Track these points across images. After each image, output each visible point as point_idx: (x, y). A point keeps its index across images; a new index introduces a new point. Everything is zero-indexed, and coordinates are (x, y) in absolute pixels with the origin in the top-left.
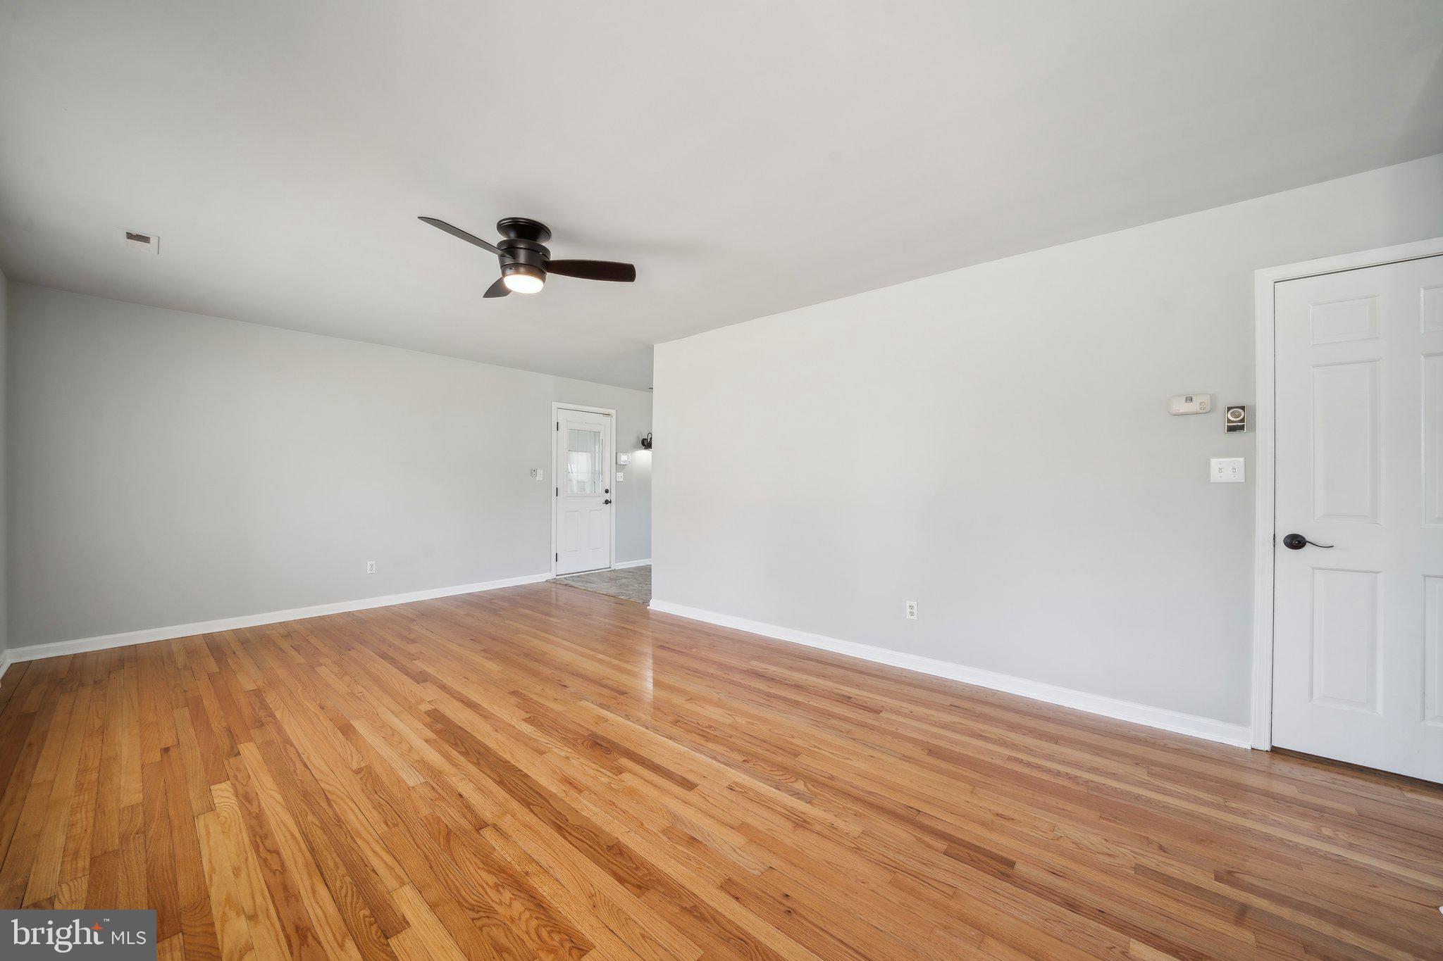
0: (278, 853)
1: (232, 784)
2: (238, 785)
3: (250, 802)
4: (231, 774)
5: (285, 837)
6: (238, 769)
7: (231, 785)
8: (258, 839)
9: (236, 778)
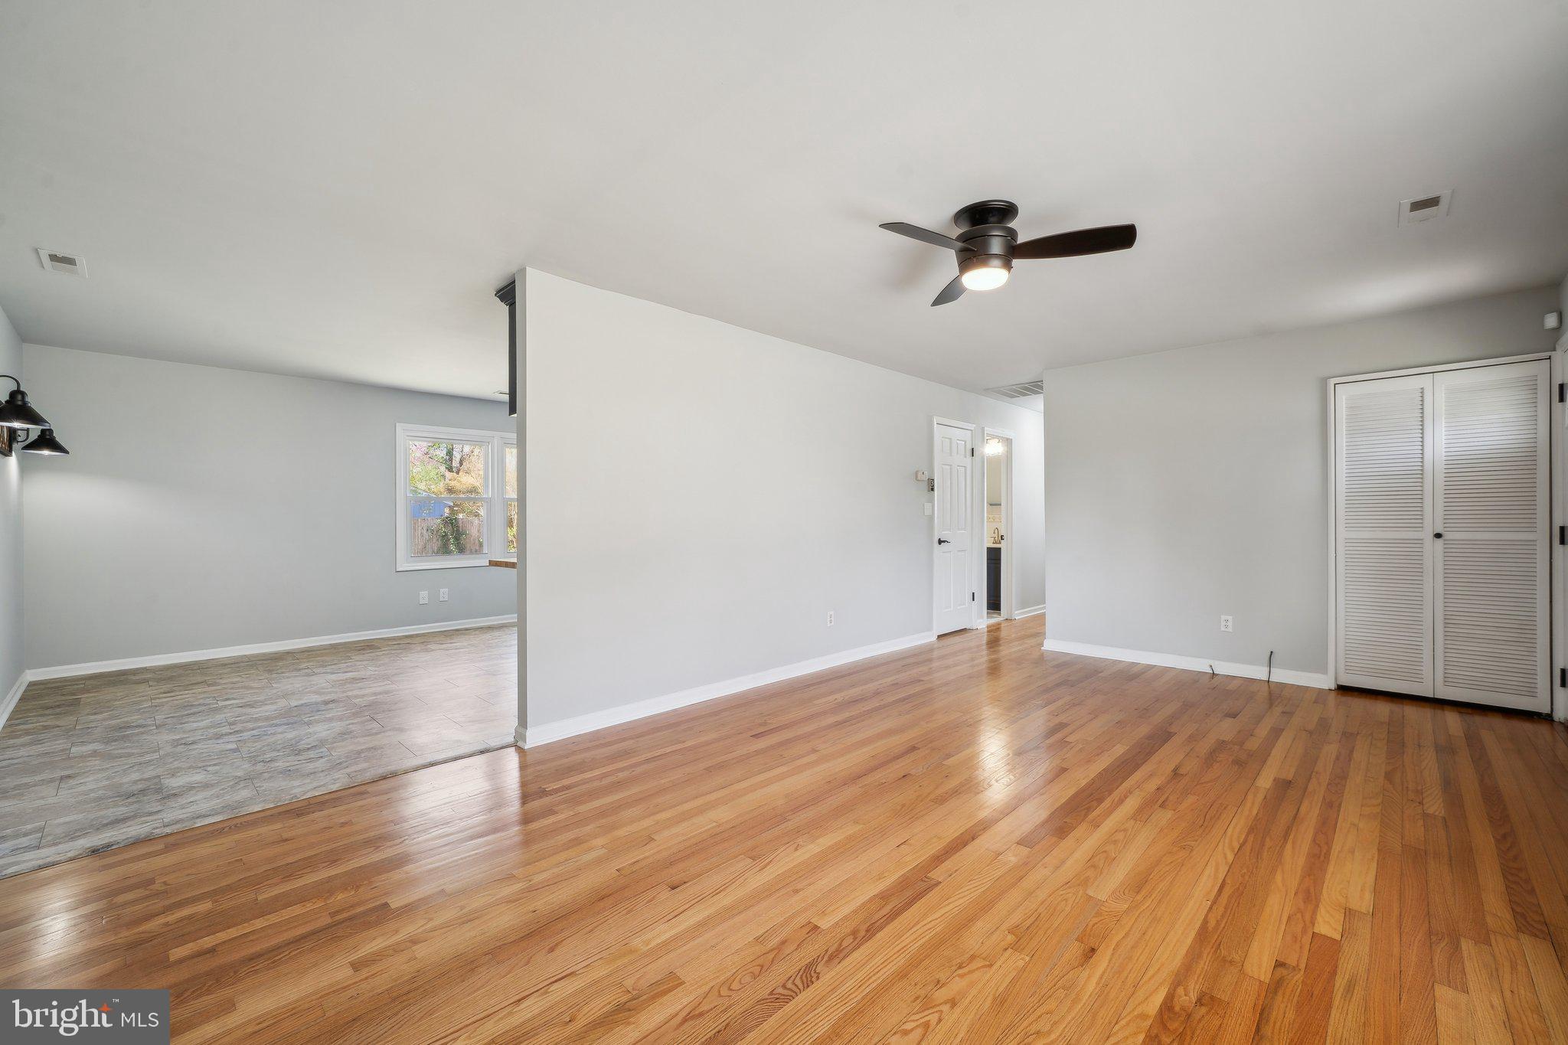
0: (1314, 840)
1: (1313, 925)
2: (1308, 917)
3: (1308, 891)
4: (1307, 939)
5: (1300, 846)
6: (1295, 939)
7: (1316, 925)
8: (1322, 858)
9: (1304, 931)
